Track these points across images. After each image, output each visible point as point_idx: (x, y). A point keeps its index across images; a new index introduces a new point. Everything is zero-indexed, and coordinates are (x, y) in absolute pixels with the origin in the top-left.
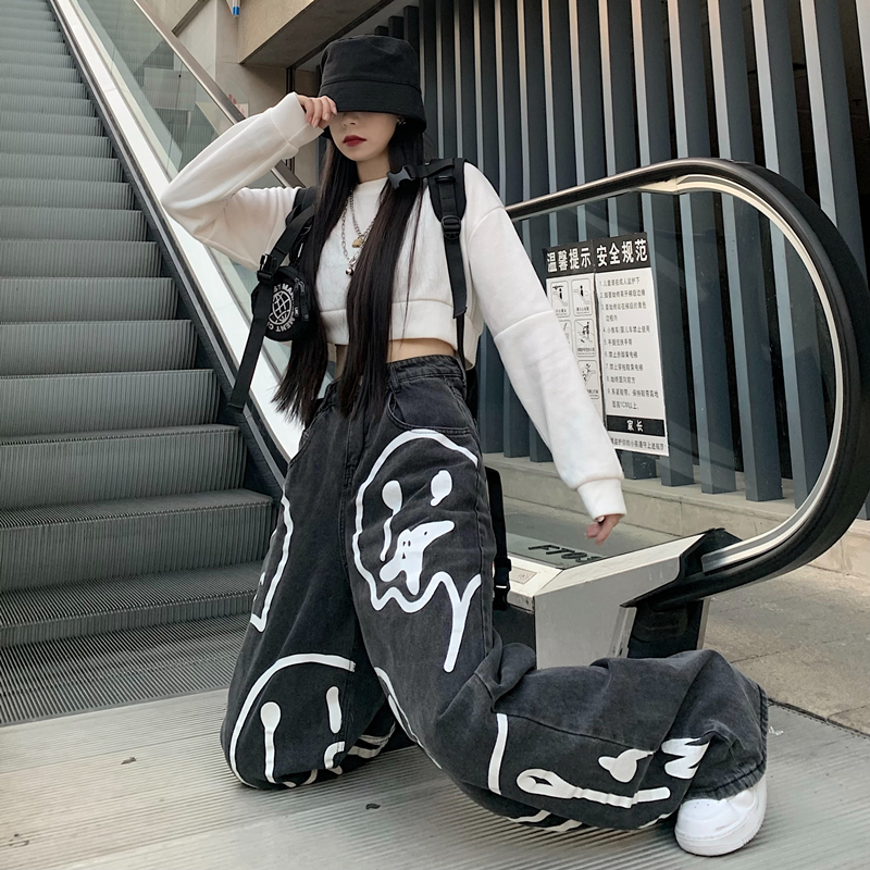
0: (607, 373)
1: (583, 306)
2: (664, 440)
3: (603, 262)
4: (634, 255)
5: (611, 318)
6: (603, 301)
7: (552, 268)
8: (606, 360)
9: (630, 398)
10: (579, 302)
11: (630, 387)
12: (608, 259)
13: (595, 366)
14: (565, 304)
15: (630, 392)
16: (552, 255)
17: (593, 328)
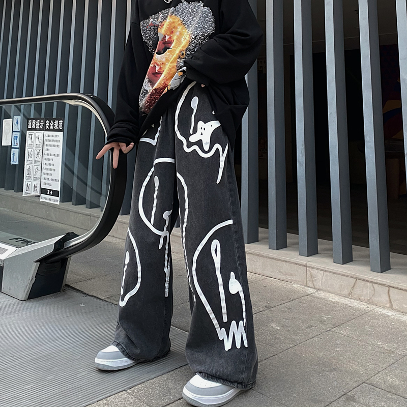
0: (44, 171)
1: (38, 143)
2: (58, 198)
3: (47, 127)
4: (58, 126)
5: (47, 150)
6: (46, 143)
7: (30, 127)
8: (44, 166)
9: (50, 182)
10: (37, 142)
11: (50, 177)
12: (49, 126)
13: (39, 169)
14: (32, 142)
15: (50, 179)
16: (30, 121)
17: (41, 153)
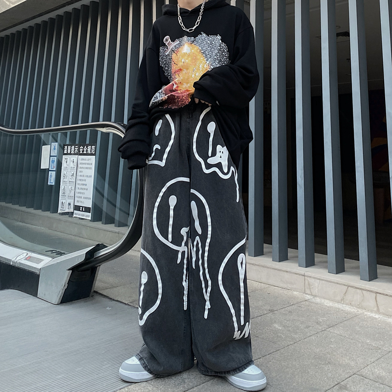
0: (77, 190)
1: (73, 166)
2: (90, 214)
3: (81, 152)
4: (91, 151)
5: (81, 172)
6: (80, 166)
7: (65, 152)
8: (77, 186)
9: (82, 200)
10: (72, 165)
11: (83, 196)
12: (83, 151)
13: (73, 188)
14: (67, 165)
15: (83, 198)
16: (66, 147)
17: (75, 175)
